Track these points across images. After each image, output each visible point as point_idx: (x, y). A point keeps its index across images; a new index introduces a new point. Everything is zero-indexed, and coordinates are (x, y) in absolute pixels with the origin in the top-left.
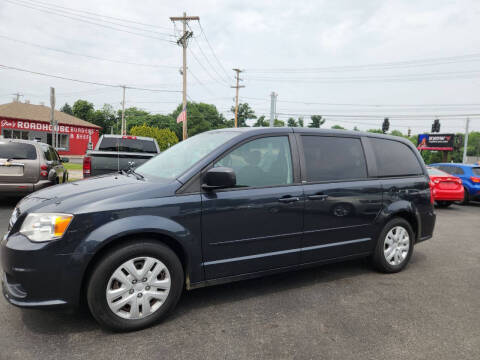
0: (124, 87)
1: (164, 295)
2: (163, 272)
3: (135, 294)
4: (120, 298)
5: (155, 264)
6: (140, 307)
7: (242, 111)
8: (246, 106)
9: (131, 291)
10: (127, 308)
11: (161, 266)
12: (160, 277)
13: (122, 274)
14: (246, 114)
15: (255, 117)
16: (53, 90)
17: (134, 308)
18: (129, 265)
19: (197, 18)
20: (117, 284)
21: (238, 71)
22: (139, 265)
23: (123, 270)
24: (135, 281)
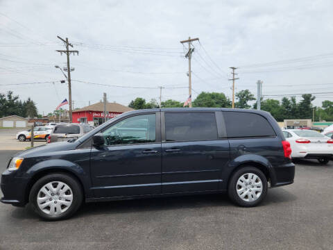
0: (161, 88)
1: (69, 204)
2: (69, 190)
3: (53, 201)
4: (45, 202)
5: (64, 186)
6: (55, 209)
7: (244, 95)
8: (247, 92)
9: (51, 199)
10: (48, 208)
11: (67, 187)
12: (67, 193)
13: (46, 190)
14: (247, 97)
15: (254, 99)
16: (105, 95)
17: (52, 209)
18: (50, 185)
19: (197, 39)
20: (43, 195)
21: (234, 68)
22: (55, 186)
23: (46, 188)
24: (53, 194)
